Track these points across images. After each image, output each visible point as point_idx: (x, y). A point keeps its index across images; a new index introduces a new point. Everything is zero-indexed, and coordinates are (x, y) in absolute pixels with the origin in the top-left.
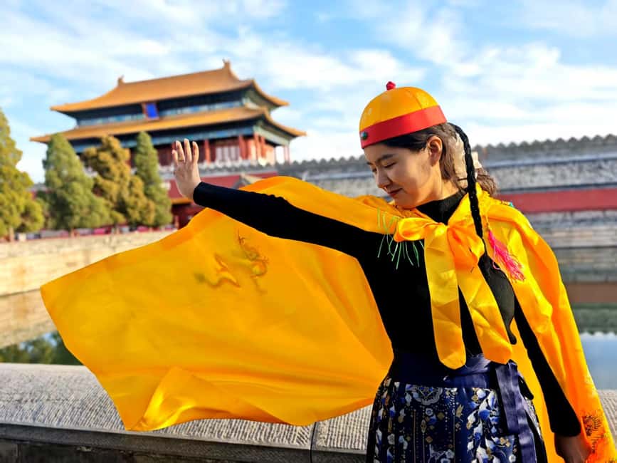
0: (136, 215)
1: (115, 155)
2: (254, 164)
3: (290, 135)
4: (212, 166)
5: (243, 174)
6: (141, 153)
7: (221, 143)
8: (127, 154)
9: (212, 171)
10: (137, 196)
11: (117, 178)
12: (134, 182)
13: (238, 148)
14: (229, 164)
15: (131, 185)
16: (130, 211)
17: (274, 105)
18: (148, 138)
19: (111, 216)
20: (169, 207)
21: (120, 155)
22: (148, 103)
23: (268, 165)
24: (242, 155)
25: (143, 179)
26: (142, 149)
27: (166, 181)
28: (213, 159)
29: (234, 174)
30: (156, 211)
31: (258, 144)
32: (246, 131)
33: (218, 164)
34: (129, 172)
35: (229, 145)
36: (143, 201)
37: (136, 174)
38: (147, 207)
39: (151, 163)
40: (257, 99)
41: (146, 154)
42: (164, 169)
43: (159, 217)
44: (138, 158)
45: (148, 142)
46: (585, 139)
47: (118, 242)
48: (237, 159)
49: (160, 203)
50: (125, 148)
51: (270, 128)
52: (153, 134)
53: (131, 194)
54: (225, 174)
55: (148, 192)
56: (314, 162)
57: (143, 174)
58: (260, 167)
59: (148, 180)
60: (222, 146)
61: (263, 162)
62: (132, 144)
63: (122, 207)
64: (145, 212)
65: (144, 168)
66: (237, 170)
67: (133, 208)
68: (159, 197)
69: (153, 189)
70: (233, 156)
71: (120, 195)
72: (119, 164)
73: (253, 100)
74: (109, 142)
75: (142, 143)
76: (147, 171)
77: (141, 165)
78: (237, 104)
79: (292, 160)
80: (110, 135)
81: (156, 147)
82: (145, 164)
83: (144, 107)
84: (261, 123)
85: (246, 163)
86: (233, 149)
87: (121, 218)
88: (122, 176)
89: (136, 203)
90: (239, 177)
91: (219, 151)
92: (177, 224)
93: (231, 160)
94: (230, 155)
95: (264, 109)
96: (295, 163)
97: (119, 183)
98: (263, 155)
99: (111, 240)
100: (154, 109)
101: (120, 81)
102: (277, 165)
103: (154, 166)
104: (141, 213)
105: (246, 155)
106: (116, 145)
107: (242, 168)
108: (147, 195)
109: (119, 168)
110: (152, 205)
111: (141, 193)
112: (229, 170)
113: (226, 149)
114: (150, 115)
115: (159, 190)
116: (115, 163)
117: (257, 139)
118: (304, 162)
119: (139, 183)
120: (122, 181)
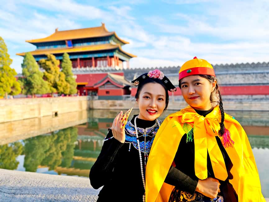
0: (61, 89)
1: (53, 63)
2: (114, 69)
3: (129, 57)
4: (95, 69)
5: (108, 73)
6: (65, 62)
7: (99, 59)
8: (58, 63)
9: (95, 71)
10: (62, 81)
11: (54, 73)
12: (61, 75)
13: (107, 62)
14: (103, 68)
15: (60, 76)
17: (123, 43)
18: (68, 56)
19: (51, 89)
20: (76, 86)
21: (55, 62)
22: (68, 40)
23: (120, 70)
24: (108, 65)
25: (65, 73)
27: (75, 75)
28: (96, 66)
29: (104, 73)
30: (70, 88)
31: (116, 60)
32: (110, 54)
33: (98, 68)
34: (59, 70)
35: (103, 60)
36: (65, 83)
37: (62, 71)
38: (66, 86)
40: (116, 40)
41: (67, 63)
42: (74, 69)
43: (71, 90)
44: (63, 65)
45: (67, 58)
46: (259, 64)
47: (53, 101)
48: (106, 66)
49: (72, 84)
50: (57, 59)
51: (121, 53)
52: (70, 54)
53: (60, 80)
54: (101, 72)
55: (67, 79)
56: (140, 69)
57: (65, 71)
58: (116, 70)
59: (67, 74)
60: (100, 60)
61: (117, 68)
62: (60, 58)
63: (55, 86)
64: (65, 88)
65: (66, 69)
66: (106, 71)
67: (60, 86)
68: (71, 82)
69: (69, 78)
70: (105, 65)
71: (55, 81)
72: (55, 67)
73: (114, 41)
74: (51, 57)
75: (65, 58)
76: (66, 70)
77: (64, 68)
78: (107, 42)
79: (130, 68)
80: (51, 54)
81: (71, 60)
82: (66, 67)
83: (67, 42)
84: (117, 51)
85: (110, 68)
86: (105, 62)
87: (55, 90)
88: (56, 72)
89: (62, 84)
90: (107, 74)
91: (98, 62)
92: (79, 94)
93: (104, 67)
94: (103, 64)
95: (119, 45)
96: (132, 69)
97: (54, 75)
98: (118, 65)
99: (50, 100)
100: (71, 43)
101: (56, 30)
102: (124, 70)
103: (70, 68)
104: (63, 88)
105: (110, 64)
106: (54, 58)
107: (108, 70)
108: (66, 81)
109: (55, 68)
110: (69, 85)
111: (64, 80)
112: (103, 71)
113: (101, 62)
114: (69, 46)
115: (72, 79)
116: (53, 66)
117: (115, 57)
118: (136, 69)
119: (63, 76)
120: (56, 74)
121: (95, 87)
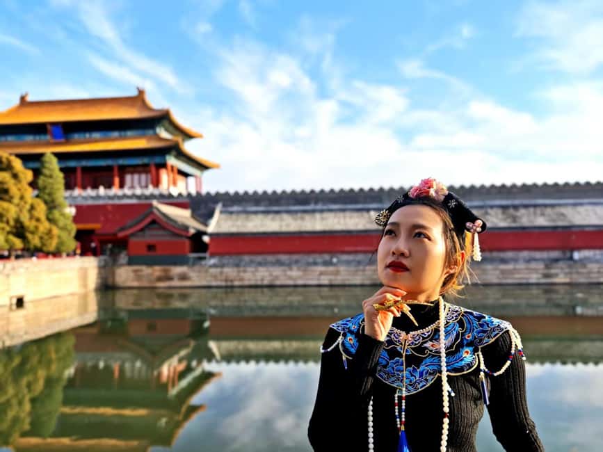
0: (35, 241)
1: (15, 176)
2: (165, 192)
3: (202, 167)
4: (120, 192)
5: (155, 203)
6: (46, 176)
7: (131, 169)
8: (29, 175)
9: (119, 198)
10: (38, 220)
11: (16, 200)
12: (36, 206)
13: (149, 176)
14: (138, 191)
15: (32, 208)
16: (29, 236)
17: (188, 136)
18: (54, 160)
19: (7, 241)
20: (73, 233)
21: (21, 176)
22: (54, 124)
23: (180, 195)
24: (152, 183)
25: (46, 202)
26: (46, 172)
27: (71, 206)
28: (122, 186)
29: (143, 202)
30: (59, 237)
31: (171, 175)
32: (158, 160)
33: (127, 191)
34: (30, 193)
35: (140, 173)
36: (45, 226)
37: (37, 196)
38: (49, 232)
39: (56, 186)
40: (171, 128)
41: (51, 177)
42: (68, 193)
43: (61, 243)
44: (41, 181)
45: (53, 165)
47: (13, 269)
48: (146, 187)
49: (64, 228)
50: (27, 168)
51: (183, 158)
52: (61, 157)
53: (31, 217)
54: (134, 201)
55: (51, 217)
56: (227, 194)
57: (46, 197)
58: (170, 196)
59: (51, 205)
60: (132, 173)
61: (175, 192)
62: (36, 165)
63: (20, 231)
64: (46, 237)
65: (47, 191)
66: (147, 198)
67: (32, 233)
68: (62, 222)
69: (56, 214)
70: (143, 183)
71: (18, 221)
72: (19, 186)
73: (167, 130)
74: (9, 162)
75: (47, 165)
76: (50, 194)
77: (45, 188)
78: (151, 132)
79: (204, 191)
80: (11, 154)
81: (62, 170)
82: (49, 187)
83: (49, 127)
84: (174, 153)
85: (156, 192)
86: (143, 177)
87: (18, 243)
88: (22, 198)
89: (37, 228)
90: (151, 206)
91: (128, 178)
92: (78, 251)
93: (141, 187)
94: (140, 182)
95: (179, 139)
96: (208, 194)
97: (18, 205)
98: (175, 183)
99: (4, 267)
100: (60, 131)
101: (23, 99)
102: (189, 195)
103: (58, 189)
104: (41, 238)
105: (157, 183)
106: (18, 164)
107: (152, 196)
108: (50, 220)
109: (19, 190)
110: (55, 231)
111: (43, 218)
112: (138, 197)
113: (136, 177)
114: (54, 136)
115: (63, 215)
116: (15, 184)
117: (169, 168)
118: (217, 194)
119: (41, 209)
120: (22, 203)
121: (121, 235)
